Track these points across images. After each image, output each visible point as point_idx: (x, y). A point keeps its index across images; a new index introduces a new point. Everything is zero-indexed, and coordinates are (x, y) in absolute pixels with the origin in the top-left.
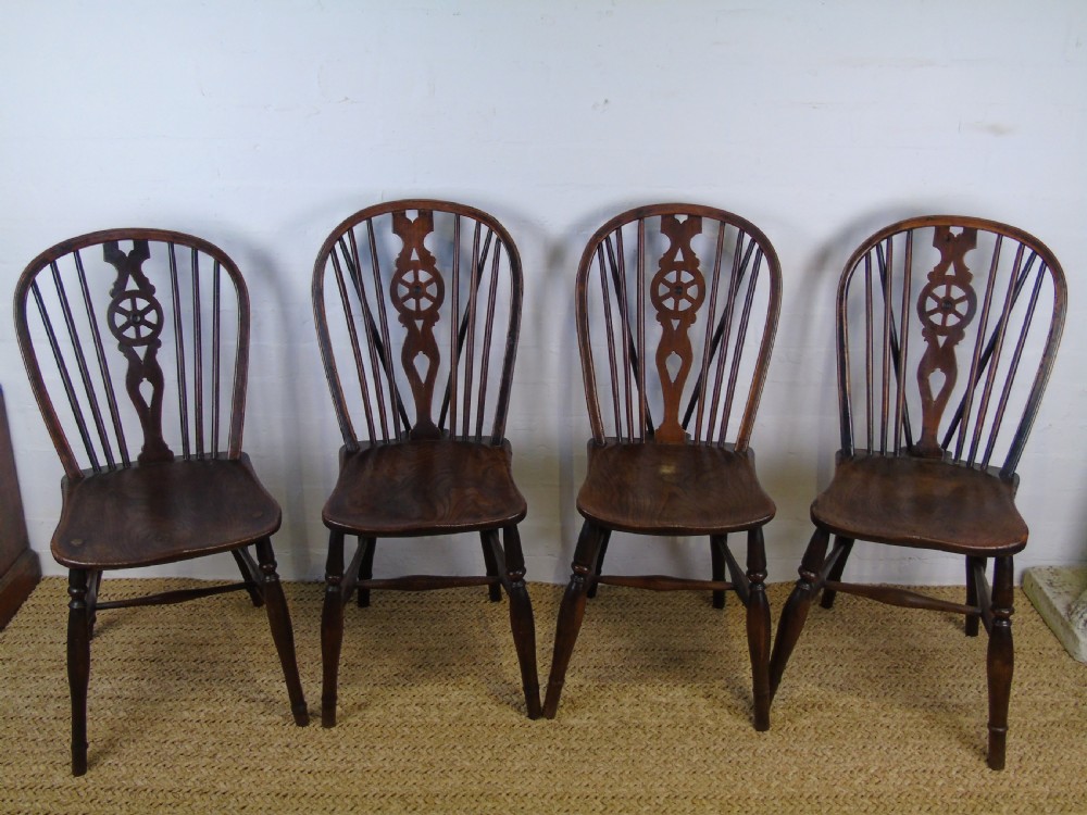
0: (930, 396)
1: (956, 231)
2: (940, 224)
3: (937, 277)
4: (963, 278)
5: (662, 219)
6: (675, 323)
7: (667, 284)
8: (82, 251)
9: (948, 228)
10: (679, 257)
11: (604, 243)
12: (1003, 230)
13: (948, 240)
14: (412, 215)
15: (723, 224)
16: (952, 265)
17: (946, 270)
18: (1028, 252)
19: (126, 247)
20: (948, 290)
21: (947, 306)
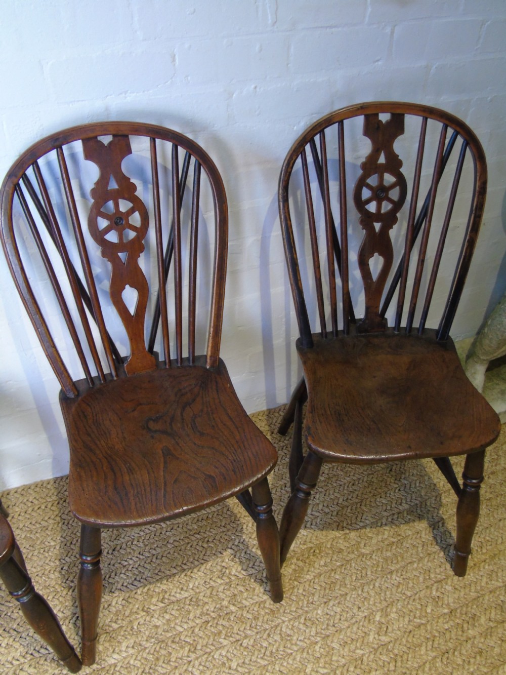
0: (371, 278)
1: (384, 117)
2: (369, 112)
3: (370, 166)
4: (394, 164)
9: (377, 115)
12: (428, 112)
13: (378, 128)
15: (154, 140)
16: (383, 152)
17: (378, 159)
18: (450, 132)
20: (381, 178)
21: (380, 193)
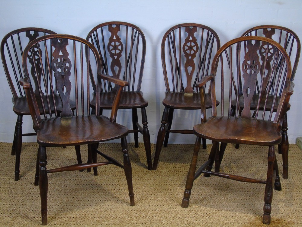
2: (265, 28)
5: (186, 28)
6: (190, 57)
7: (187, 46)
8: (20, 33)
10: (191, 38)
11: (169, 35)
12: (282, 29)
13: (267, 32)
14: (114, 26)
15: (203, 29)
19: (32, 33)
